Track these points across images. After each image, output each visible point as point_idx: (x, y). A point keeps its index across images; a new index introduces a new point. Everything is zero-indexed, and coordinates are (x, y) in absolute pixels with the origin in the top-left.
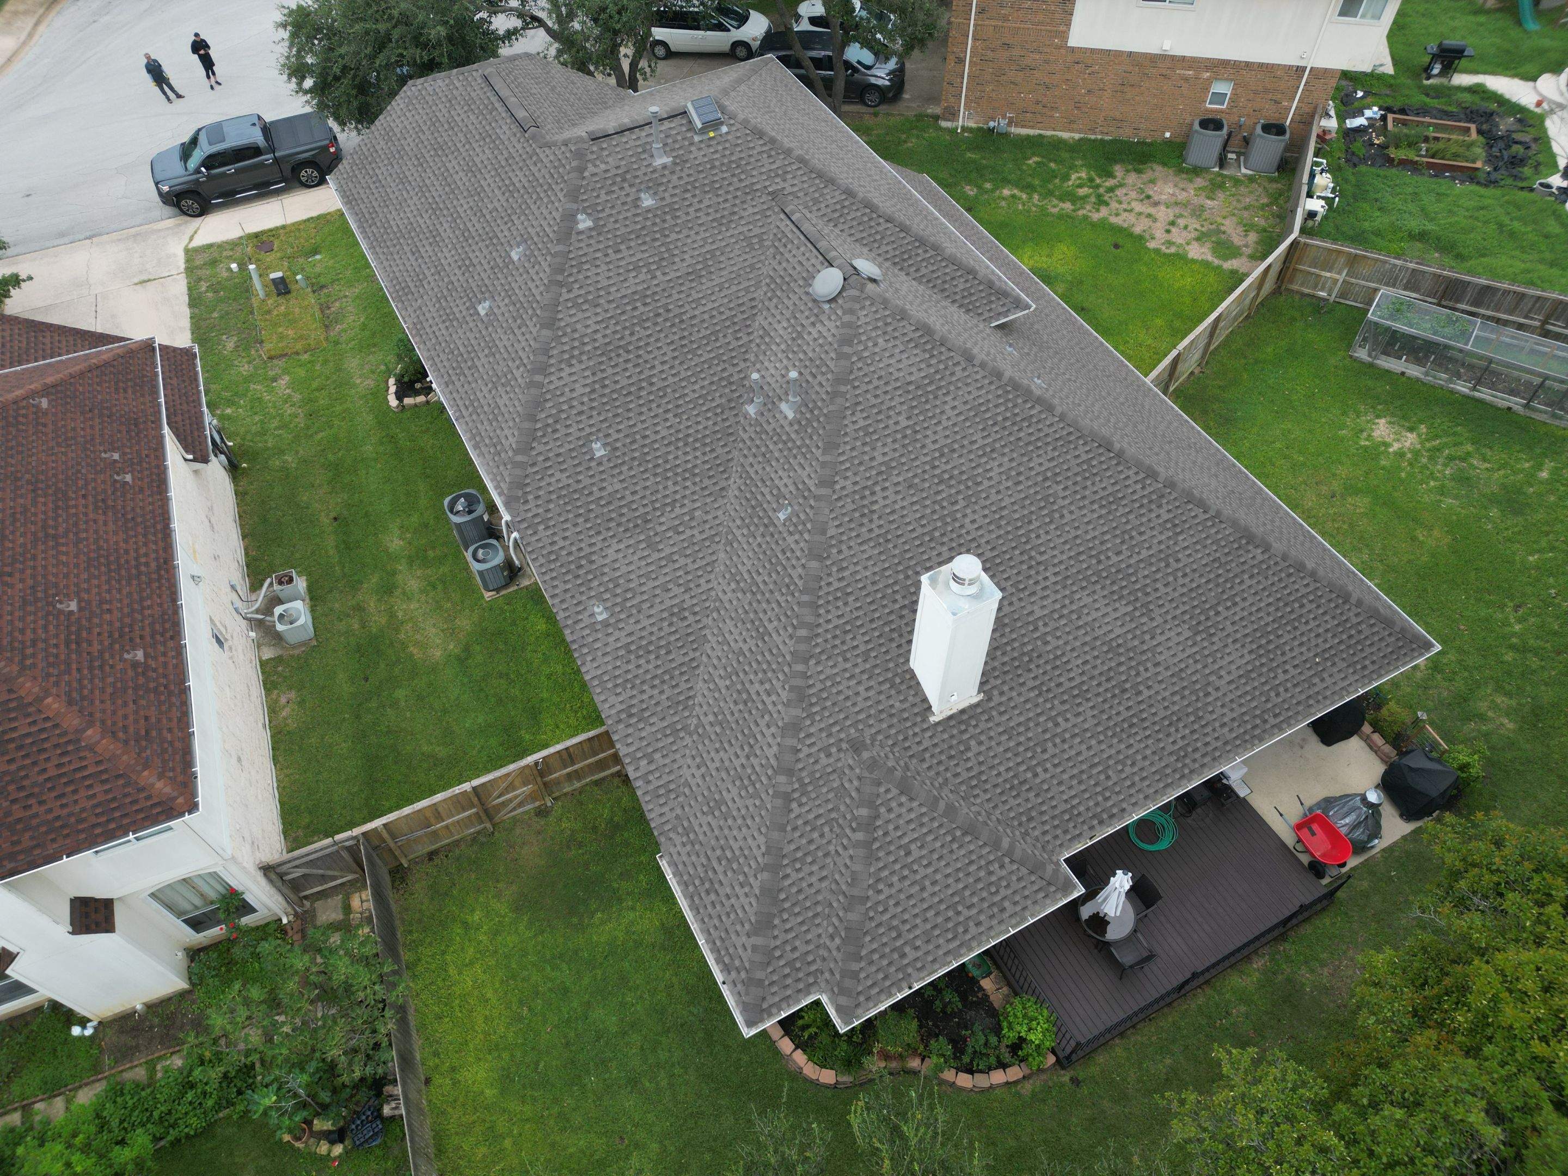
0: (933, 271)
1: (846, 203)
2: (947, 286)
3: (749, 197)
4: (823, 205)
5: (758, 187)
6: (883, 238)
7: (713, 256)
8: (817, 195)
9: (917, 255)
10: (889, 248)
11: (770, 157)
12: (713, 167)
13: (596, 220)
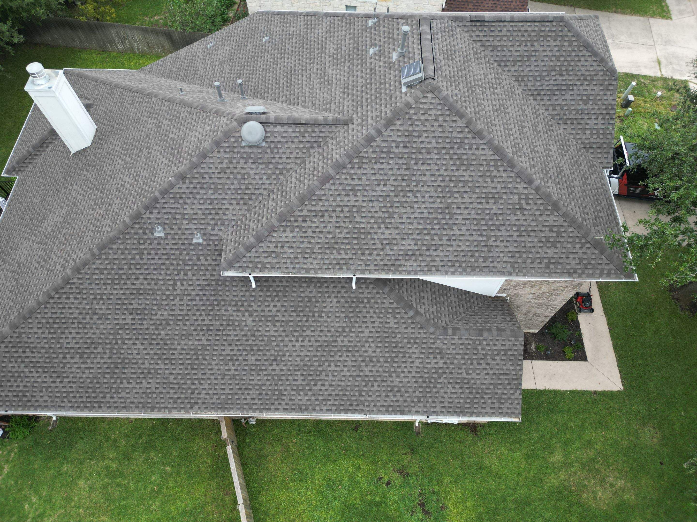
0: (268, 209)
1: (329, 162)
2: (256, 216)
3: (354, 104)
4: (334, 147)
5: (359, 109)
6: (300, 181)
7: (329, 85)
8: (342, 144)
9: (281, 201)
10: (293, 185)
11: (377, 117)
12: (381, 84)
13: (371, 28)
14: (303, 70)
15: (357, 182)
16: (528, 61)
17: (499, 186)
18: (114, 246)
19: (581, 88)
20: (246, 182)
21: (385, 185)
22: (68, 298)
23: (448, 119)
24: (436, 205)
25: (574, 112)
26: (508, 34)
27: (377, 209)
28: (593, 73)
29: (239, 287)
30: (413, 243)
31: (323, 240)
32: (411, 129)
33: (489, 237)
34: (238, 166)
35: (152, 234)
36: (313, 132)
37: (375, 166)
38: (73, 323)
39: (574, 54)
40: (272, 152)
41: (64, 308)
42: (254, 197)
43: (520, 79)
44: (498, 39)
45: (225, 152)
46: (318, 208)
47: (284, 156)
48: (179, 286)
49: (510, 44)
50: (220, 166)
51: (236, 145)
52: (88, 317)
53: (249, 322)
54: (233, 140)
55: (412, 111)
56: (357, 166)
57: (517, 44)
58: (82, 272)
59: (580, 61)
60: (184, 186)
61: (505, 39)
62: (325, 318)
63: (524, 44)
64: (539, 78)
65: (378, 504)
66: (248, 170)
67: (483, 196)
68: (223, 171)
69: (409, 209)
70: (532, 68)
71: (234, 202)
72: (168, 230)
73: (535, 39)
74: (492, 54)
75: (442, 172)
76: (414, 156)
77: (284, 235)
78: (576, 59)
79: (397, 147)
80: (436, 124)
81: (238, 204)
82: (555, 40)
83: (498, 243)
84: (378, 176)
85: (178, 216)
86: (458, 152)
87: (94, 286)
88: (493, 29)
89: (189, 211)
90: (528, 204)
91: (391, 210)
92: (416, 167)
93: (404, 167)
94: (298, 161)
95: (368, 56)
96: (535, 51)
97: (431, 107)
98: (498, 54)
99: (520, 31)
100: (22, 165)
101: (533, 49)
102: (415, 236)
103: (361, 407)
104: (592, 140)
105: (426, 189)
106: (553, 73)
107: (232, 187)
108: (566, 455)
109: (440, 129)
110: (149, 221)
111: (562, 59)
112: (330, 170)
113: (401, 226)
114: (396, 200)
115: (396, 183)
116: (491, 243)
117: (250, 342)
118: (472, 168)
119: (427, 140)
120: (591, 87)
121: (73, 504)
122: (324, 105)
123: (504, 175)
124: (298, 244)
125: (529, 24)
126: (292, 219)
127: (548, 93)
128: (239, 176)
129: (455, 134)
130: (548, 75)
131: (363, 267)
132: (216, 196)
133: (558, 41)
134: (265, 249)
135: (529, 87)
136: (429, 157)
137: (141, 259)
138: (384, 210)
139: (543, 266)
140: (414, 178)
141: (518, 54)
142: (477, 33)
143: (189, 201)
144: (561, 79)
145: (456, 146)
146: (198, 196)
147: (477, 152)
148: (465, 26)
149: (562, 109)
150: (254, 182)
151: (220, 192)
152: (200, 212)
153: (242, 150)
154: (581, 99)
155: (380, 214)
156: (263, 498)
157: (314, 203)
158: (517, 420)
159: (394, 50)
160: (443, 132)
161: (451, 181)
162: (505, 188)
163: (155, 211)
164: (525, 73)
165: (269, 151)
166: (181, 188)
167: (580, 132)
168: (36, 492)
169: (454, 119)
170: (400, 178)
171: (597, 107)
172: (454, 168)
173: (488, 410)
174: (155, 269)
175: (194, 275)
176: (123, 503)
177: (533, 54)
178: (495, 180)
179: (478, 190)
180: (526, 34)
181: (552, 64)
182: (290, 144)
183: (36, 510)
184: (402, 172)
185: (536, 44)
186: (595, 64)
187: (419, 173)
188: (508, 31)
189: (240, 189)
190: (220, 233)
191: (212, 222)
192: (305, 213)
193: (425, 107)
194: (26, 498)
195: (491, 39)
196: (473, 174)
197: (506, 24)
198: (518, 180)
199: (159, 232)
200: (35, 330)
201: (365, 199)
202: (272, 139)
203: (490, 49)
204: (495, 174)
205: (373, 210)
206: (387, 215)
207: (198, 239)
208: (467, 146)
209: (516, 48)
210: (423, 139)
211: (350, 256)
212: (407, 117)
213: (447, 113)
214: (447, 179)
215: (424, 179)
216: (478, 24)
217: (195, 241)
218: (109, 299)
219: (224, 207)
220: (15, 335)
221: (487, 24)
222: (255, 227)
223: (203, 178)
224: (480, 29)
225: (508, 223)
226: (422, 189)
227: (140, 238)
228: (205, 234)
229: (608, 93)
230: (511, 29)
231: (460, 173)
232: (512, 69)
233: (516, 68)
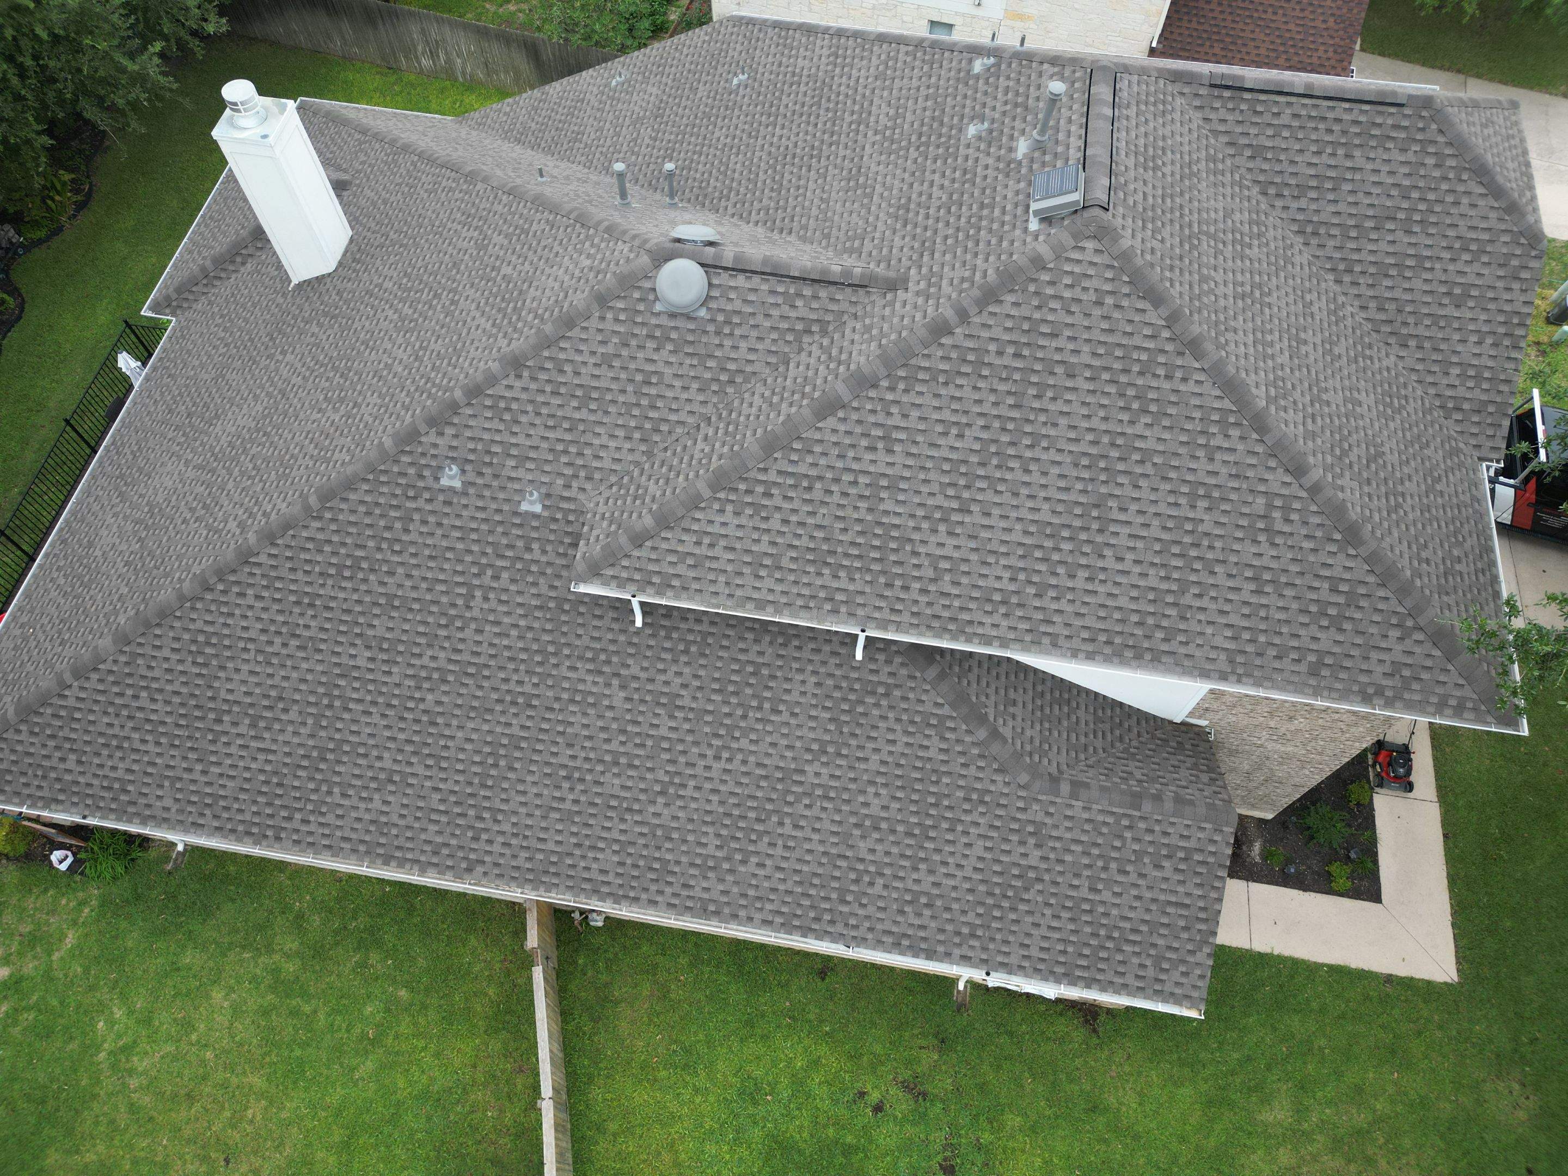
0: (692, 457)
1: (842, 369)
2: (664, 470)
3: (916, 245)
4: (857, 337)
5: (926, 258)
6: (771, 404)
7: (865, 195)
8: (874, 332)
9: (723, 445)
10: (754, 410)
11: (963, 280)
12: (982, 206)
13: (977, 77)
14: (812, 157)
15: (896, 420)
16: (1334, 189)
17: (1224, 470)
18: (352, 496)
19: (1451, 267)
20: (653, 391)
21: (960, 436)
22: (242, 595)
23: (1125, 303)
24: (1073, 497)
25: (1427, 322)
26: (1296, 123)
27: (935, 488)
28: (1486, 236)
29: (606, 622)
30: (1007, 575)
31: (804, 542)
32: (1037, 316)
33: (1184, 586)
34: (640, 355)
35: (437, 479)
36: (816, 297)
37: (943, 392)
38: (245, 650)
39: (1444, 186)
40: (718, 333)
41: (231, 615)
42: (664, 428)
43: (1309, 229)
44: (1270, 132)
45: (617, 320)
46: (802, 469)
47: (743, 345)
48: (477, 602)
49: (1297, 147)
50: (601, 350)
51: (641, 307)
52: (278, 640)
53: (617, 702)
54: (637, 295)
55: (1045, 277)
56: (901, 386)
57: (1314, 148)
58: (279, 542)
59: (1457, 203)
60: (518, 384)
61: (1286, 133)
62: (785, 717)
63: (1329, 150)
64: (1353, 234)
65: (848, 1151)
66: (660, 367)
67: (1185, 489)
68: (607, 361)
69: (1007, 498)
70: (1341, 207)
71: (621, 433)
72: (471, 477)
73: (1357, 141)
74: (1251, 165)
75: (1095, 423)
76: (1034, 379)
77: (719, 519)
78: (1450, 199)
79: (1000, 353)
80: (1097, 312)
81: (628, 438)
82: (1404, 150)
83: (1205, 602)
84: (946, 415)
85: (496, 449)
86: (1140, 382)
87: (300, 575)
88: (1259, 108)
89: (520, 440)
90: (1287, 520)
91: (966, 495)
92: (1036, 404)
93: (1010, 401)
94: (773, 360)
95: (963, 142)
96: (1353, 169)
97: (1091, 272)
98: (1266, 166)
99: (1324, 119)
100: (186, 295)
101: (1349, 164)
102: (1012, 561)
103: (839, 928)
104: (1461, 392)
105: (1053, 455)
106: (1390, 225)
107: (621, 399)
108: (1300, 1111)
109: (1105, 325)
110: (433, 452)
111: (1415, 195)
112: (841, 388)
113: (985, 534)
114: (981, 472)
115: (985, 435)
116: (1187, 599)
117: (614, 746)
118: (1166, 422)
119: (1071, 346)
120: (1476, 267)
121: (194, 1037)
122: (848, 239)
123: (1240, 447)
124: (748, 544)
125: (1347, 105)
126: (742, 487)
127: (1372, 270)
128: (639, 378)
129: (1137, 340)
130: (1376, 228)
131: (886, 614)
132: (583, 414)
133: (1410, 154)
134: (673, 545)
135: (1329, 251)
136: (1069, 384)
137: (406, 531)
138: (951, 492)
139: (1303, 668)
140: (1028, 429)
141: (1312, 172)
142: (1222, 114)
143: (524, 419)
144: (1406, 240)
145: (1136, 368)
146: (544, 411)
147: (1182, 388)
148: (1196, 95)
149: (1400, 311)
150: (670, 394)
151: (593, 406)
152: (545, 445)
153: (654, 321)
154: (1448, 294)
155: (939, 500)
156: (597, 1093)
157: (794, 457)
158: (1193, 1014)
159: (1023, 132)
160: (1111, 331)
161: (1113, 445)
162: (1237, 476)
163: (449, 431)
164: (1323, 217)
165: (711, 328)
166: (510, 387)
167: (1435, 368)
168: (123, 996)
169: (1140, 305)
170: (996, 424)
171: (1483, 317)
172: (1125, 417)
173: (1130, 980)
174: (431, 557)
175: (513, 581)
176: (298, 1052)
177: (1349, 176)
178: (1218, 456)
179: (1172, 475)
180: (1336, 128)
181: (1389, 203)
182: (760, 319)
183: (119, 1036)
184: (1003, 411)
185: (1357, 153)
186: (1493, 215)
187: (1042, 418)
188: (1296, 116)
189: (638, 405)
190: (581, 496)
191: (568, 471)
192: (772, 476)
193: (1077, 269)
194: (102, 1008)
195: (1253, 131)
196: (1166, 436)
197: (1293, 99)
198: (1272, 463)
199: (451, 478)
200: (166, 653)
201: (910, 462)
202: (723, 304)
203: (1248, 153)
204: (1218, 441)
205: (925, 489)
206: (955, 505)
207: (532, 505)
208: (1161, 371)
209: (1308, 157)
210: (1060, 342)
211: (858, 586)
212: (1032, 288)
213: (1126, 290)
214: (1106, 439)
215: (1052, 432)
216: (1227, 94)
217: (524, 507)
218: (327, 608)
219: (596, 442)
220: (123, 659)
221: (1247, 96)
222: (658, 493)
223: (562, 371)
224: (1230, 106)
225: (1233, 559)
226: (1044, 456)
227: (408, 486)
228: (548, 496)
229: (1516, 286)
230: (1304, 112)
231: (1139, 429)
232: (1295, 205)
233: (1303, 203)
